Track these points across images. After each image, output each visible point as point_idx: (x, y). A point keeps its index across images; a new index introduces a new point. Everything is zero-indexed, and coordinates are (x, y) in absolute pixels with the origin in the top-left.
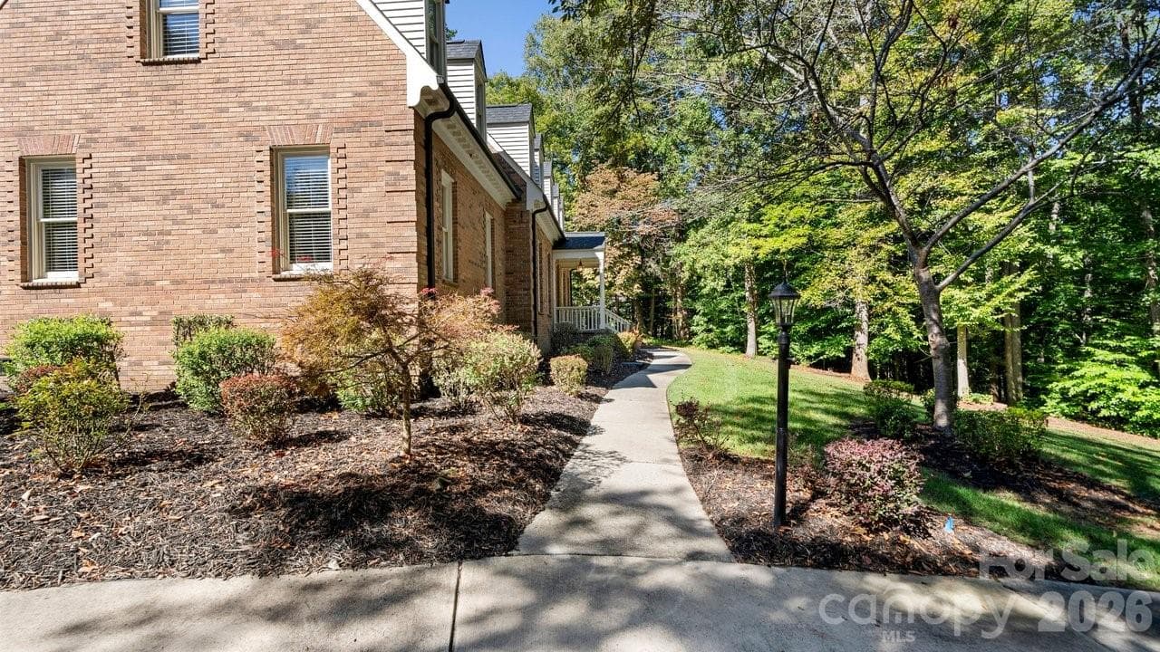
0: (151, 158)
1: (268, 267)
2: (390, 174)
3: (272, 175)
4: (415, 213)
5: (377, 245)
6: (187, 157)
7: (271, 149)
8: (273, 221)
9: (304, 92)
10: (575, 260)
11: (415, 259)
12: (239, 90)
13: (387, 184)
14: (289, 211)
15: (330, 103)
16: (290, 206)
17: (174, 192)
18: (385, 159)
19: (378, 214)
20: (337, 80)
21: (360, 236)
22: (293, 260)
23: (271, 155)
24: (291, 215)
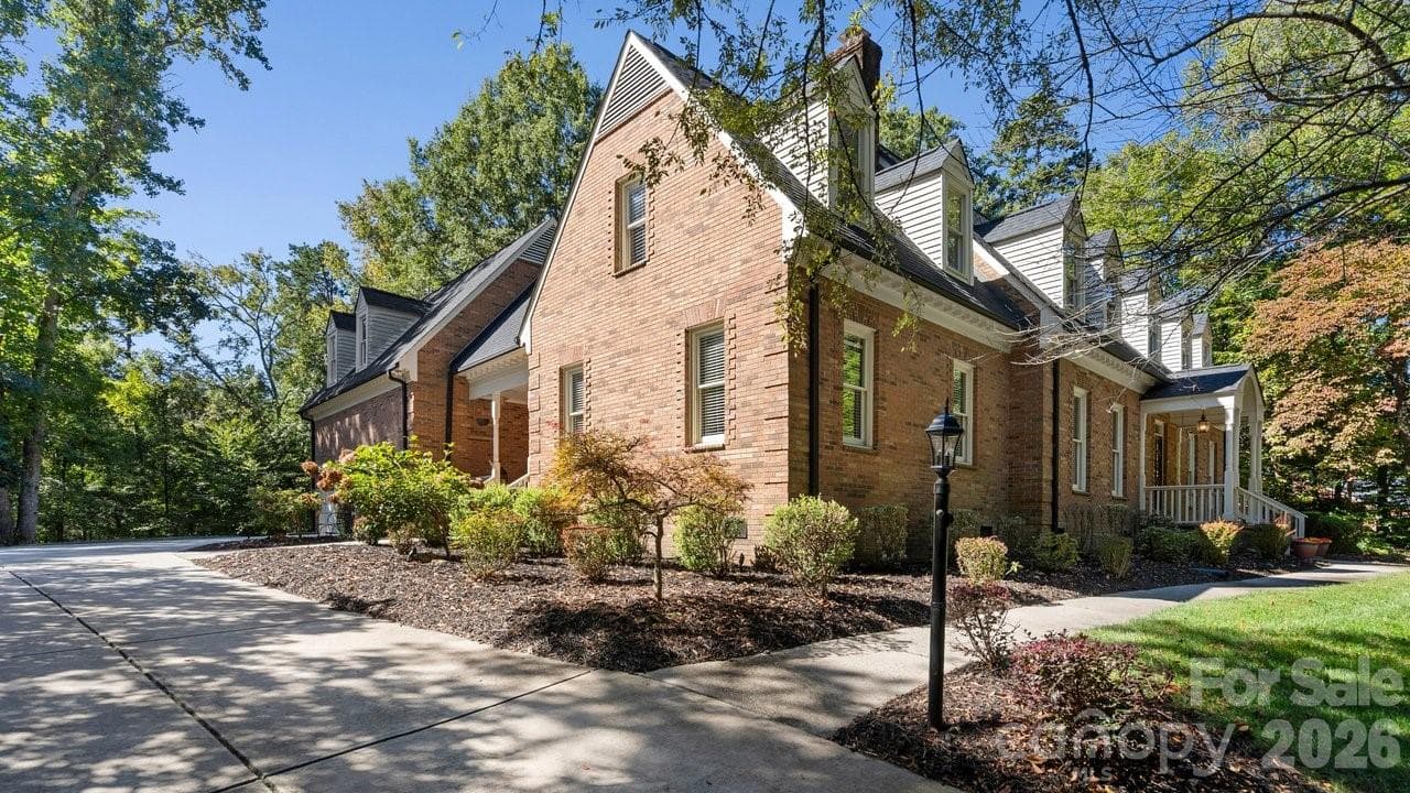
0: (620, 355)
1: (682, 441)
2: (768, 337)
3: (686, 355)
4: (787, 375)
5: (757, 413)
6: (636, 350)
7: (686, 331)
8: (687, 398)
9: (709, 270)
10: (1192, 413)
11: (786, 424)
12: (667, 282)
13: (766, 349)
14: (700, 387)
15: (726, 276)
16: (702, 382)
17: (632, 381)
18: (764, 322)
19: (759, 380)
20: (731, 252)
21: (745, 404)
22: (704, 434)
23: (686, 336)
24: (703, 390)
